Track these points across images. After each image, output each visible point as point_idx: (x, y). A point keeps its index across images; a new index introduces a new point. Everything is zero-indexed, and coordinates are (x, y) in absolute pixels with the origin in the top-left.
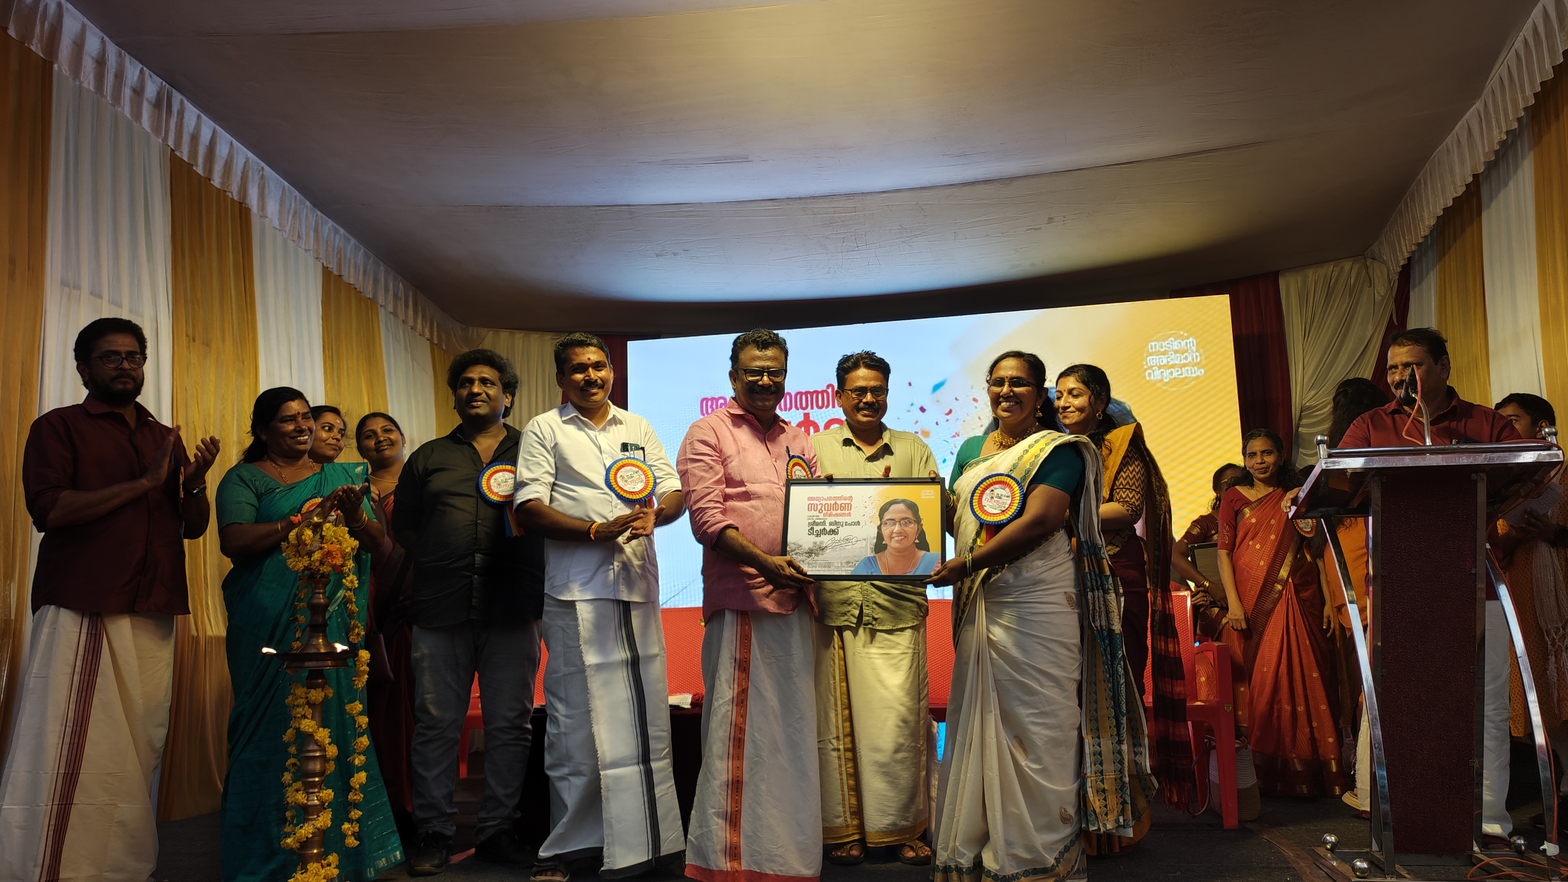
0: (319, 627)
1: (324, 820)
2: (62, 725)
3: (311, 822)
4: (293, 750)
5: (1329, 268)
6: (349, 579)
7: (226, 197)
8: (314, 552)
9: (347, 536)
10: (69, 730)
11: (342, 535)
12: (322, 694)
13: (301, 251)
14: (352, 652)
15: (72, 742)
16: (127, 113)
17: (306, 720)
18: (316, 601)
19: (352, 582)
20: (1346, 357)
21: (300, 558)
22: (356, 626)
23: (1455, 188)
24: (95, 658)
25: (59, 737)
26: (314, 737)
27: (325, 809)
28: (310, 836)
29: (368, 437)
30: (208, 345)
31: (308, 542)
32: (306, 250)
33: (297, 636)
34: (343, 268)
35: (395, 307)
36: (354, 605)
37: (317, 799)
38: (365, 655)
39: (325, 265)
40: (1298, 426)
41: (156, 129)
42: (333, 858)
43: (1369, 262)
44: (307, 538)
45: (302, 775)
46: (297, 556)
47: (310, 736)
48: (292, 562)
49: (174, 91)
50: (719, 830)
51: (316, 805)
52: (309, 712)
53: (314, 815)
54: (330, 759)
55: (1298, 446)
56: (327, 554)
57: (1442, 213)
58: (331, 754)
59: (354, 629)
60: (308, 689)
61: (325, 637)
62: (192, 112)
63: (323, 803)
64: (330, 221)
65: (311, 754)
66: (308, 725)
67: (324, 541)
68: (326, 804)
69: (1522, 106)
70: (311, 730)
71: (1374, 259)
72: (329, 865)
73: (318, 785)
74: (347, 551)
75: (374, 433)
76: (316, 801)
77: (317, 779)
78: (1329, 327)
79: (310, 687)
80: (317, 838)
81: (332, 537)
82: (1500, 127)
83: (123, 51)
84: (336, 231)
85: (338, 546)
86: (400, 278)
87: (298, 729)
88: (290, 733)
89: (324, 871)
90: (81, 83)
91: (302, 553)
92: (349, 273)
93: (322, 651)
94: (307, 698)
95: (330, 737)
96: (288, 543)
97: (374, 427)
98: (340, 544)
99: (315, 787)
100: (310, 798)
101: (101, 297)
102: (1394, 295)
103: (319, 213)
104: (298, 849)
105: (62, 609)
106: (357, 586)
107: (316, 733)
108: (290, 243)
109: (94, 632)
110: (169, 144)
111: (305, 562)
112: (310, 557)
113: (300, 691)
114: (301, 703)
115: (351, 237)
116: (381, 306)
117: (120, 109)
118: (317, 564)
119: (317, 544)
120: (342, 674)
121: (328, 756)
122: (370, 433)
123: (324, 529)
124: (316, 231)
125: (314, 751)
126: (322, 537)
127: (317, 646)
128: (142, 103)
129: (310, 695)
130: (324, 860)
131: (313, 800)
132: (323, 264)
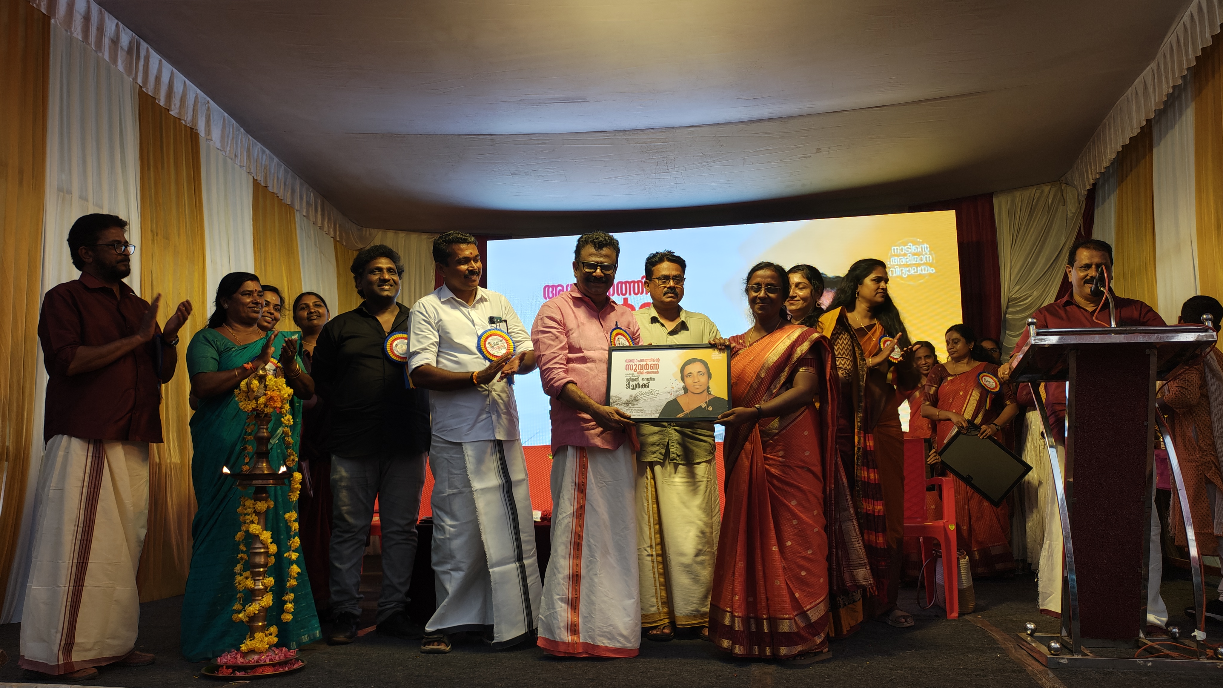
0: (263, 455)
1: (267, 600)
2: (75, 526)
3: (257, 602)
4: (242, 547)
5: (1032, 191)
6: (286, 418)
7: (180, 124)
8: (260, 397)
9: (285, 385)
10: (80, 529)
11: (281, 384)
12: (266, 505)
13: (237, 167)
14: (289, 474)
15: (83, 538)
16: (106, 57)
17: (254, 525)
18: (261, 435)
19: (289, 420)
20: (1044, 260)
21: (249, 402)
22: (291, 454)
23: (1132, 130)
24: (98, 475)
25: (73, 535)
26: (259, 537)
27: (268, 592)
28: (257, 612)
29: (303, 309)
30: (167, 239)
31: (255, 389)
32: (240, 166)
33: (246, 461)
34: (268, 181)
35: (308, 211)
36: (290, 438)
37: (262, 585)
38: (298, 476)
39: (255, 178)
40: (1006, 313)
41: (129, 70)
42: (274, 629)
43: (1063, 186)
44: (255, 387)
45: (250, 566)
46: (247, 400)
47: (257, 537)
48: (243, 405)
49: (141, 41)
50: (563, 612)
51: (262, 589)
52: (256, 518)
53: (259, 597)
54: (271, 555)
55: (1005, 329)
56: (270, 399)
57: (1121, 149)
58: (272, 550)
59: (290, 456)
60: (255, 501)
61: (268, 462)
62: (155, 58)
63: (266, 588)
64: (259, 144)
65: (257, 551)
66: (255, 528)
67: (268, 389)
68: (268, 589)
69: (1185, 67)
70: (257, 532)
71: (1067, 184)
72: (271, 634)
73: (263, 574)
74: (285, 396)
75: (308, 306)
76: (261, 586)
77: (262, 570)
78: (1031, 236)
79: (256, 499)
80: (261, 614)
81: (273, 385)
82: (1168, 82)
83: (103, 10)
84: (264, 152)
85: (278, 393)
86: (311, 190)
87: (247, 532)
88: (239, 536)
89: (267, 639)
90: (72, 33)
91: (251, 398)
92: (273, 184)
93: (266, 472)
94: (254, 508)
95: (271, 538)
96: (240, 390)
97: (308, 302)
98: (280, 392)
99: (260, 576)
100: (257, 584)
101: (87, 200)
102: (1082, 213)
103: (251, 137)
104: (247, 622)
105: (73, 438)
106: (292, 423)
107: (261, 534)
108: (229, 160)
109: (97, 455)
110: (138, 82)
111: (253, 404)
112: (257, 401)
113: (249, 503)
114: (250, 512)
115: (274, 157)
116: (297, 211)
117: (101, 55)
118: (262, 406)
119: (262, 391)
120: (279, 492)
121: (270, 552)
122: (304, 306)
123: (267, 380)
124: (248, 151)
125: (260, 548)
126: (266, 386)
127: (262, 469)
128: (117, 50)
129: (257, 506)
130: (267, 631)
131: (259, 585)
132: (253, 177)
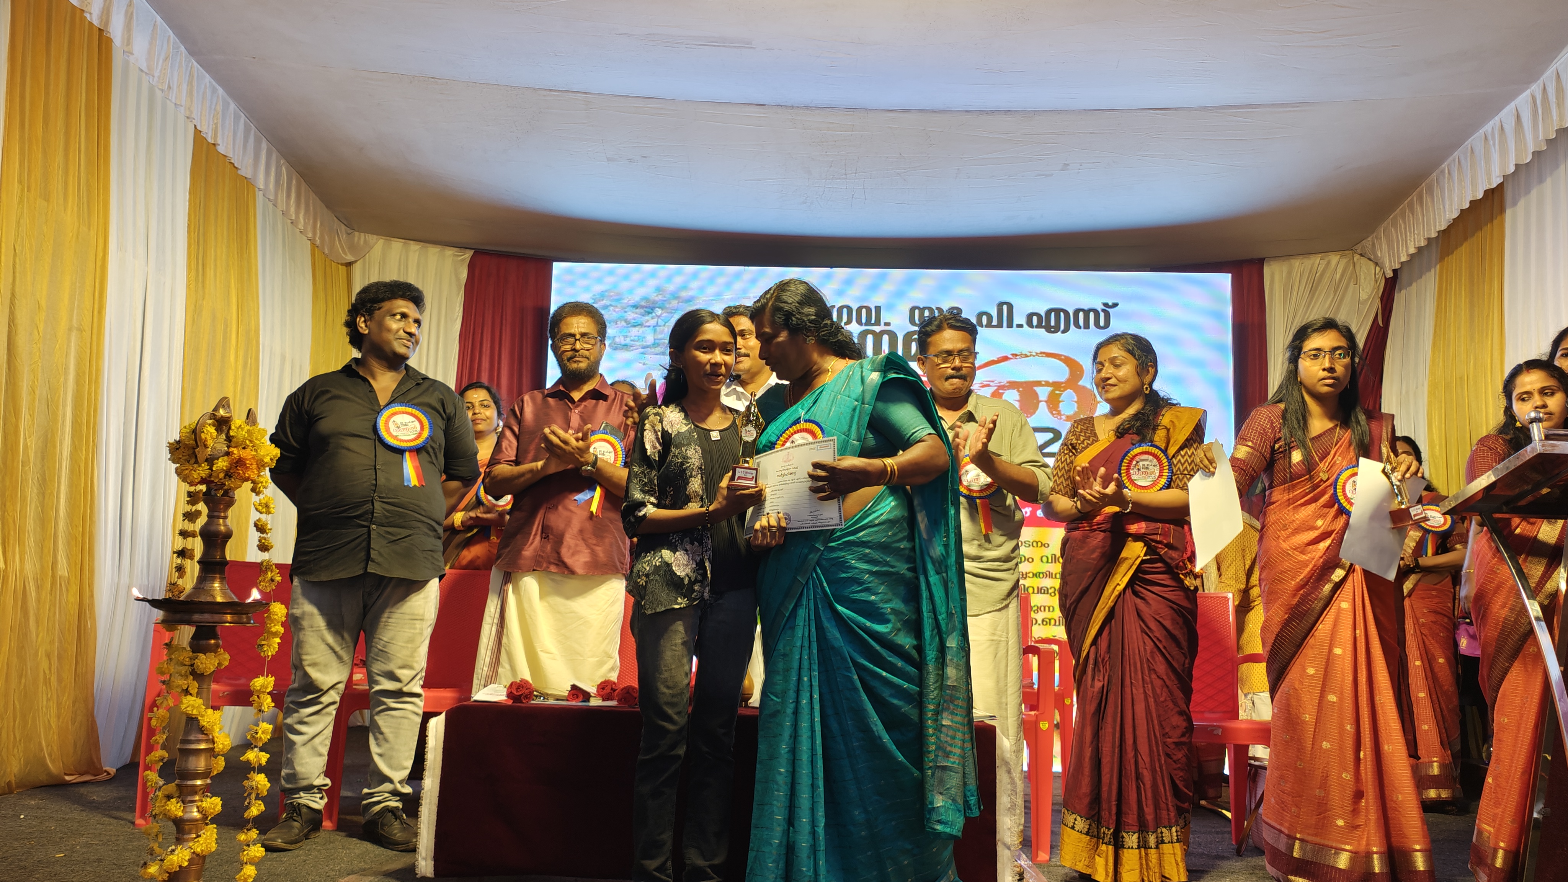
1: (207, 841)
3: (186, 844)
7: (83, 18)
8: (218, 459)
12: (214, 662)
14: (264, 604)
17: (189, 697)
18: (213, 528)
21: (196, 466)
28: (186, 864)
30: (45, 199)
31: (210, 443)
34: (219, 136)
35: (276, 194)
37: (199, 811)
38: (278, 610)
39: (198, 128)
43: (1357, 258)
44: (209, 438)
45: (177, 775)
46: (193, 461)
47: (192, 722)
51: (197, 820)
52: (194, 686)
53: (190, 833)
54: (219, 754)
58: (221, 746)
59: (265, 572)
60: (193, 652)
63: (205, 817)
64: (208, 76)
65: (193, 746)
66: (192, 704)
67: (233, 444)
68: (209, 818)
70: (195, 712)
71: (1361, 255)
73: (202, 791)
76: (196, 814)
81: (245, 439)
86: (283, 162)
92: (226, 143)
93: (219, 599)
94: (192, 665)
98: (256, 451)
99: (196, 793)
100: (188, 809)
102: (1380, 295)
103: (195, 64)
107: (202, 716)
112: (211, 464)
115: (230, 102)
116: (260, 190)
118: (222, 475)
119: (222, 447)
121: (217, 750)
123: (233, 427)
124: (190, 82)
125: (199, 741)
126: (229, 439)
127: (210, 593)
129: (197, 662)
131: (192, 812)
132: (195, 126)
